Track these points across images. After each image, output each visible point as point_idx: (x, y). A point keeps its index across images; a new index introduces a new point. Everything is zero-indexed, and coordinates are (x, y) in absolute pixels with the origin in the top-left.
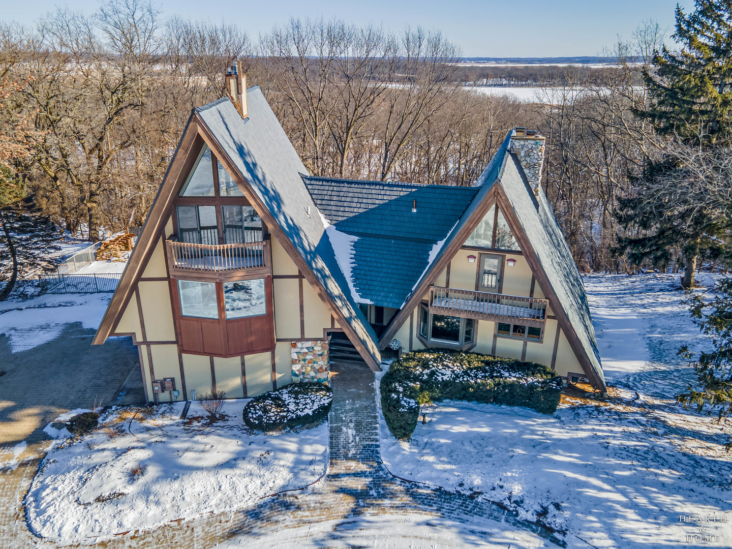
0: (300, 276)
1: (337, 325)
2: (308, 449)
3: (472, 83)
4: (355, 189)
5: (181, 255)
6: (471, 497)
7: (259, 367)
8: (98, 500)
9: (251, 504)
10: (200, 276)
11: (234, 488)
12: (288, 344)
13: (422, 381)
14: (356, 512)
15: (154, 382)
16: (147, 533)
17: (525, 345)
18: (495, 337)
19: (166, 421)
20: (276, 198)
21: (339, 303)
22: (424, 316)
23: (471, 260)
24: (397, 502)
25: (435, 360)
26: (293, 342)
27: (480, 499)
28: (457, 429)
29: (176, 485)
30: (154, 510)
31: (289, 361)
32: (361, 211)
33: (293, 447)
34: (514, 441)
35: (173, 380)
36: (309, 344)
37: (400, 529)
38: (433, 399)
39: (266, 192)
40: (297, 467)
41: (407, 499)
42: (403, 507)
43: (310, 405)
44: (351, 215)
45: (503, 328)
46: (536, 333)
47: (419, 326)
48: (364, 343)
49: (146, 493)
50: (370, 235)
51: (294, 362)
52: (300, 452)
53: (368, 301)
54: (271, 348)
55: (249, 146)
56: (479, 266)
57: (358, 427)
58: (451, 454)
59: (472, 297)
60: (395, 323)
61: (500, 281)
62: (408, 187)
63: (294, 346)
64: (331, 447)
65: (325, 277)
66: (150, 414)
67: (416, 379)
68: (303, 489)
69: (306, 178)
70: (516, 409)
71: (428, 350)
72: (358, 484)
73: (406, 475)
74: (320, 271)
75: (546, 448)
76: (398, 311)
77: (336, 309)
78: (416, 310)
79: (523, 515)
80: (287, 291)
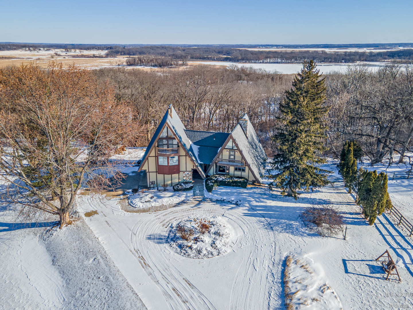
0: (186, 156)
1: (195, 168)
2: (188, 194)
3: (261, 61)
4: (198, 133)
5: (159, 151)
6: (223, 201)
7: (175, 178)
8: (146, 202)
9: (177, 202)
10: (163, 155)
11: (173, 200)
12: (183, 172)
13: (215, 180)
14: (199, 203)
15: (150, 182)
16: (157, 207)
17: (241, 173)
18: (234, 171)
19: (154, 191)
20: (180, 138)
21: (195, 162)
22: (216, 166)
23: (227, 152)
24: (208, 202)
25: (218, 176)
26: (184, 172)
27: (225, 201)
28: (222, 191)
29: (161, 200)
30: (157, 203)
31: (183, 177)
32: (200, 139)
33: (185, 194)
34: (235, 192)
35: (154, 181)
36: (188, 172)
37: (208, 205)
38: (218, 185)
39: (179, 137)
40: (186, 197)
41: (210, 201)
42: (209, 202)
43: (188, 186)
44: (198, 140)
45: (236, 169)
46: (244, 170)
47: (215, 169)
48: (201, 172)
49: (155, 201)
50: (203, 146)
51: (184, 177)
52: (187, 195)
53: (202, 163)
54: (179, 173)
55: (174, 126)
56: (229, 153)
57: (200, 191)
58: (220, 195)
59: (228, 161)
60: (209, 168)
61: (234, 157)
62: (212, 133)
63: (184, 173)
64: (194, 194)
65: (192, 156)
66: (149, 190)
67: (213, 180)
68: (188, 200)
69: (185, 130)
70: (238, 187)
71: (217, 174)
72: (200, 199)
73: (210, 198)
74: (191, 154)
75: (242, 193)
76: (209, 165)
77: (194, 163)
78: (214, 164)
79: (233, 202)
80: (183, 159)
